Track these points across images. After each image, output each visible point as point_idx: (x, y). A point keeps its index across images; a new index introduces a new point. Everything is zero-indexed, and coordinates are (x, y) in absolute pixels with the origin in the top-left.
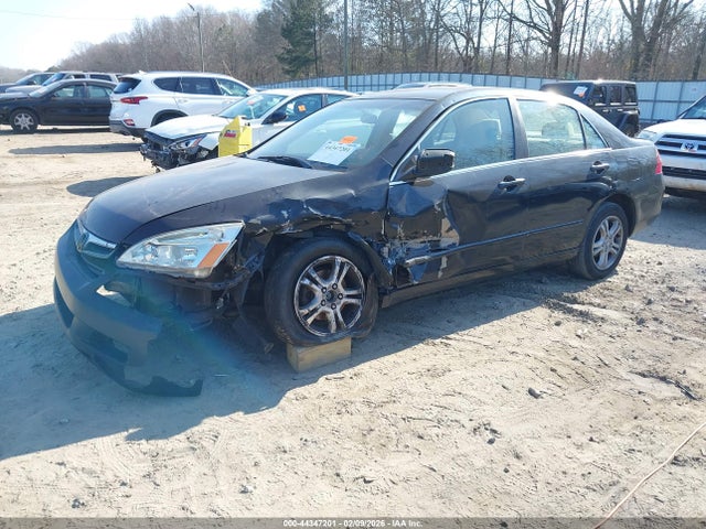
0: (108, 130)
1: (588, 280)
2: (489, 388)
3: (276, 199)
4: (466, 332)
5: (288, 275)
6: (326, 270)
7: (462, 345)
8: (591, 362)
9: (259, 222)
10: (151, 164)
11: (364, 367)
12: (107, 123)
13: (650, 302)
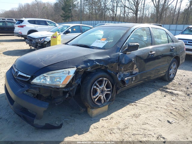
0: (13, 35)
1: (168, 81)
2: (155, 120)
3: (86, 59)
4: (140, 100)
5: (90, 85)
6: (101, 83)
7: (140, 105)
8: (181, 109)
9: (81, 67)
10: (29, 46)
11: (113, 115)
12: (13, 33)
13: (188, 88)
